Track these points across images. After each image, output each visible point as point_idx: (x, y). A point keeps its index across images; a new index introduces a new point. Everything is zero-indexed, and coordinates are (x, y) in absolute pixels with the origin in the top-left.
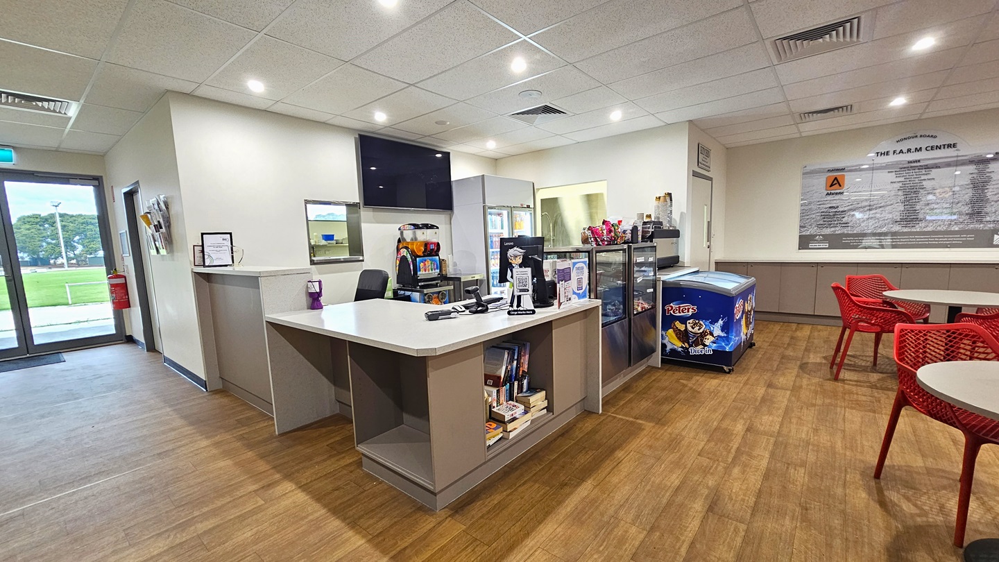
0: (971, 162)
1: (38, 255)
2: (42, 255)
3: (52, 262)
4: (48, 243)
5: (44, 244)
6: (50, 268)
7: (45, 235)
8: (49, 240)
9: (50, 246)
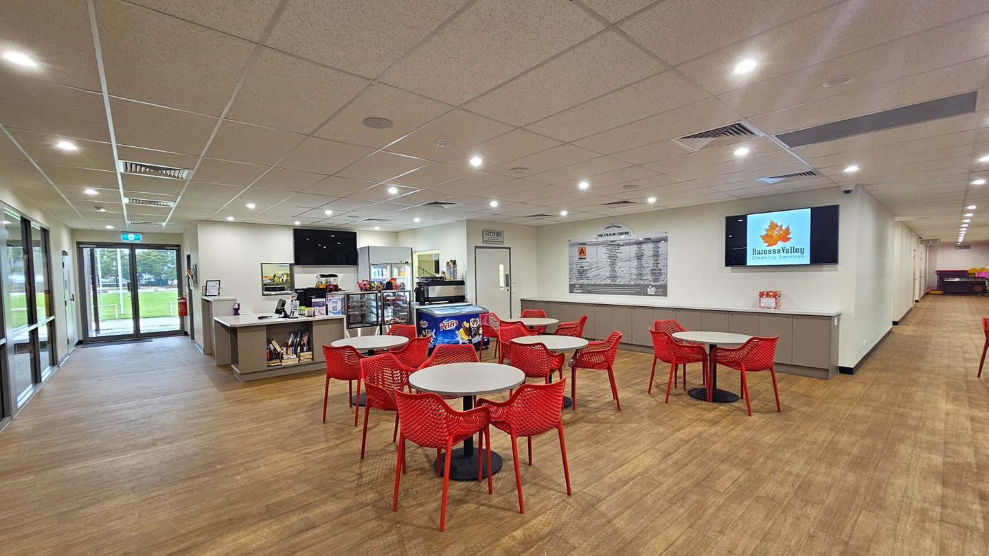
0: (635, 243)
1: (160, 277)
2: (163, 276)
3: (170, 282)
4: (169, 268)
5: (166, 268)
6: (168, 288)
7: (167, 260)
8: (169, 265)
9: (169, 270)
